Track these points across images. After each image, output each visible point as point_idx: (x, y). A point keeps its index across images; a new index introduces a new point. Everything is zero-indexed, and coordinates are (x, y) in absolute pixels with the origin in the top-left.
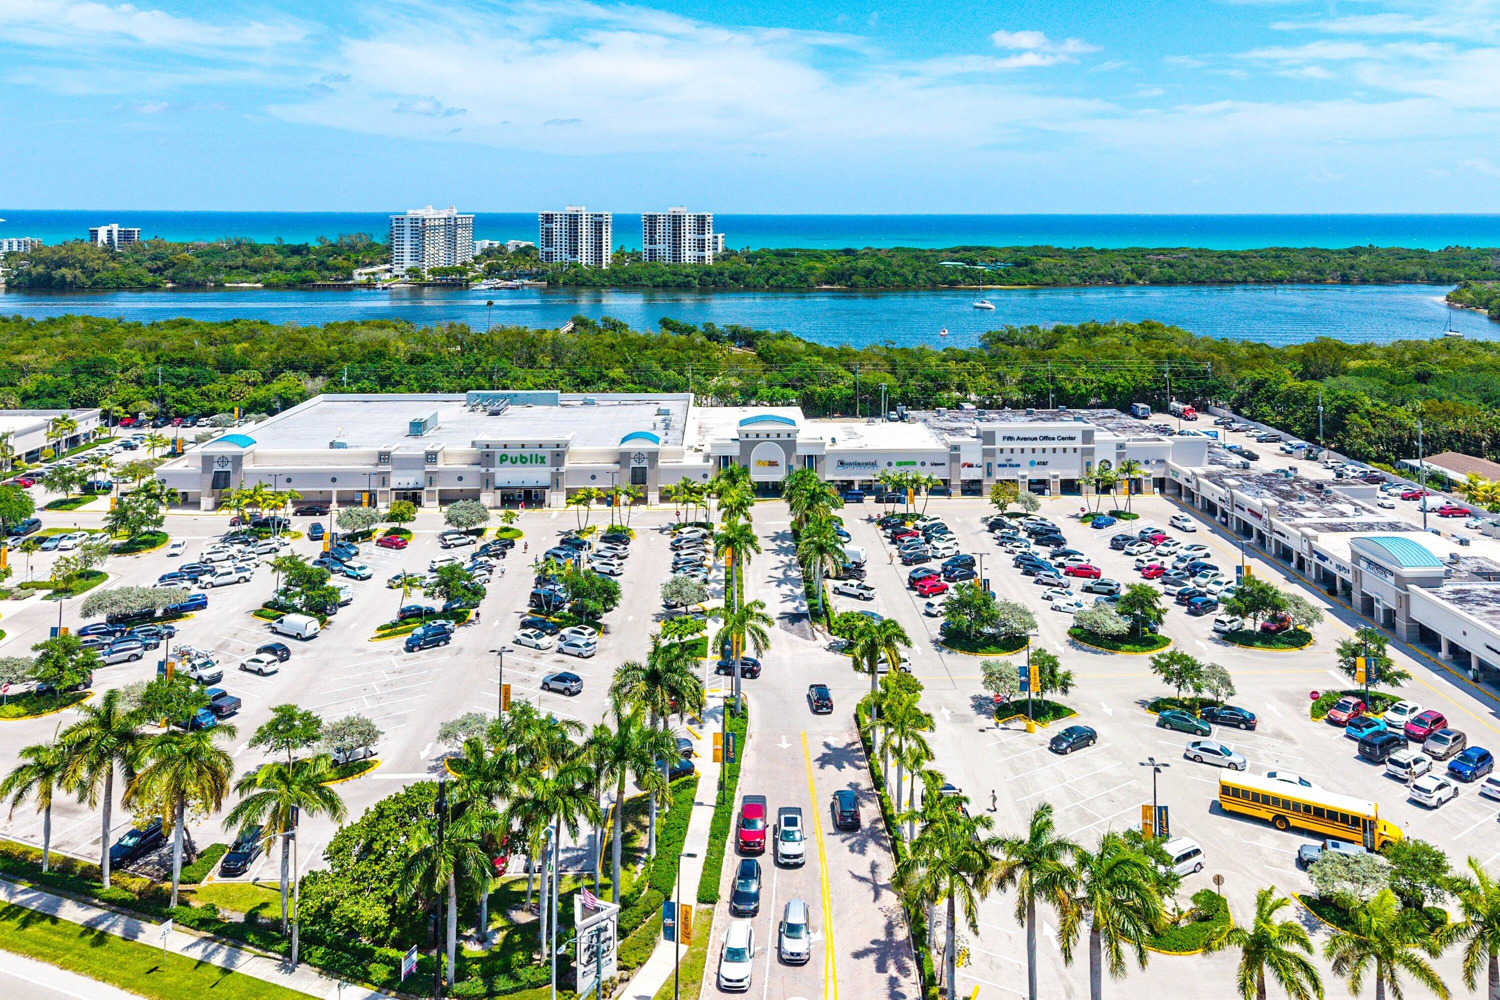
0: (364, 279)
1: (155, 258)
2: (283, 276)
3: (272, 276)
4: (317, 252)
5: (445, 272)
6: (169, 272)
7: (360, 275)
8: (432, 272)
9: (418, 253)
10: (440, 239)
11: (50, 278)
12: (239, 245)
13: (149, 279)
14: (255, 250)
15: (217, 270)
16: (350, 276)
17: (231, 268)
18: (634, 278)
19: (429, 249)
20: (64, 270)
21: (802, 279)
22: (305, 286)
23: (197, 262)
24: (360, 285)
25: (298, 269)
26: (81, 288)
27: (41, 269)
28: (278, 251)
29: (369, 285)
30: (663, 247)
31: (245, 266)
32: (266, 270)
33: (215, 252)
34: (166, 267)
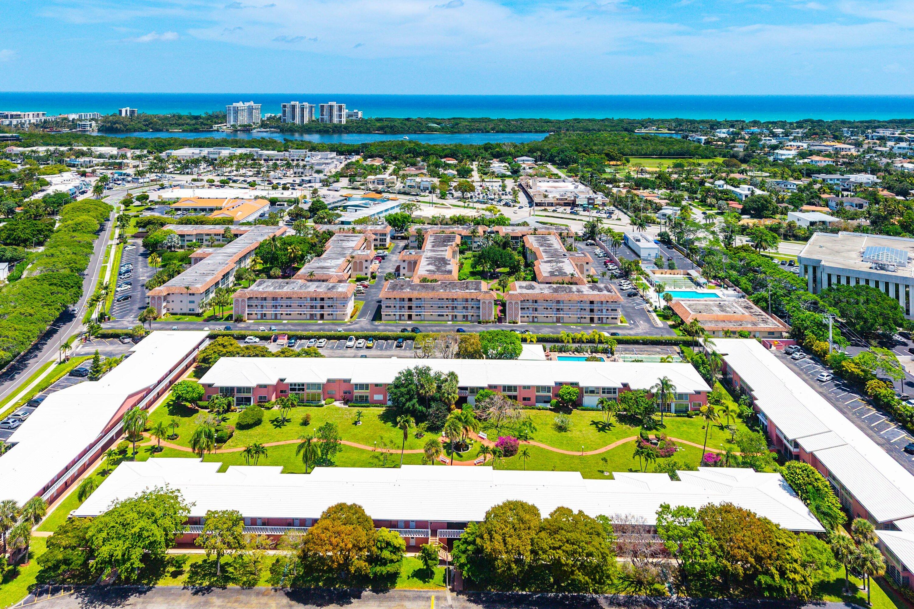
0: (216, 128)
1: (145, 121)
2: (189, 127)
3: (185, 127)
4: (203, 119)
5: (244, 126)
6: (151, 126)
7: (215, 127)
8: (240, 126)
9: (236, 119)
10: (246, 113)
11: (113, 128)
12: (174, 116)
13: (144, 128)
14: (180, 117)
15: (166, 125)
16: (212, 127)
17: (171, 124)
18: (309, 128)
19: (240, 118)
20: (117, 125)
21: (368, 129)
22: (196, 130)
23: (160, 122)
24: (215, 131)
25: (194, 125)
26: (123, 131)
27: (109, 124)
28: (188, 118)
29: (218, 131)
30: (326, 117)
31: (176, 124)
32: (183, 125)
33: (166, 118)
34: (149, 124)
